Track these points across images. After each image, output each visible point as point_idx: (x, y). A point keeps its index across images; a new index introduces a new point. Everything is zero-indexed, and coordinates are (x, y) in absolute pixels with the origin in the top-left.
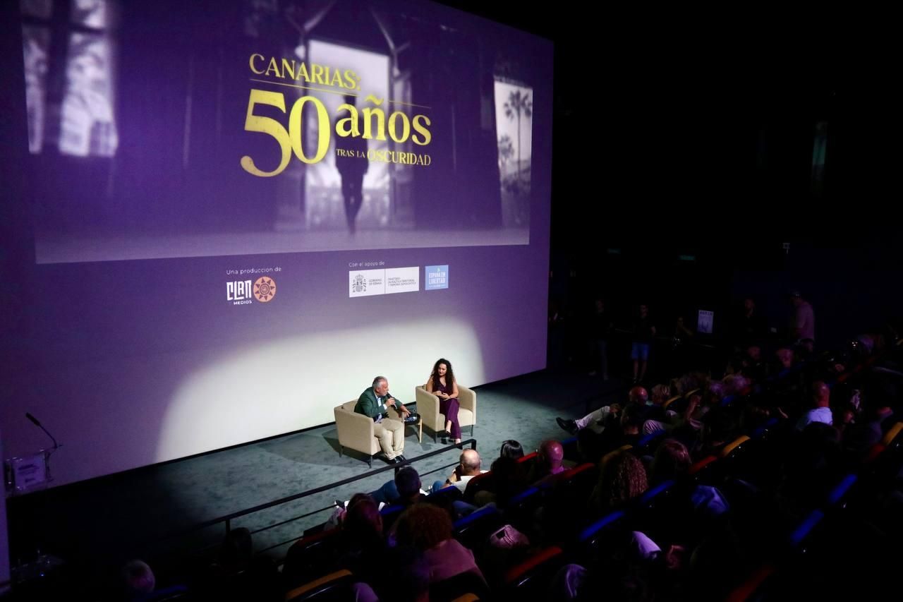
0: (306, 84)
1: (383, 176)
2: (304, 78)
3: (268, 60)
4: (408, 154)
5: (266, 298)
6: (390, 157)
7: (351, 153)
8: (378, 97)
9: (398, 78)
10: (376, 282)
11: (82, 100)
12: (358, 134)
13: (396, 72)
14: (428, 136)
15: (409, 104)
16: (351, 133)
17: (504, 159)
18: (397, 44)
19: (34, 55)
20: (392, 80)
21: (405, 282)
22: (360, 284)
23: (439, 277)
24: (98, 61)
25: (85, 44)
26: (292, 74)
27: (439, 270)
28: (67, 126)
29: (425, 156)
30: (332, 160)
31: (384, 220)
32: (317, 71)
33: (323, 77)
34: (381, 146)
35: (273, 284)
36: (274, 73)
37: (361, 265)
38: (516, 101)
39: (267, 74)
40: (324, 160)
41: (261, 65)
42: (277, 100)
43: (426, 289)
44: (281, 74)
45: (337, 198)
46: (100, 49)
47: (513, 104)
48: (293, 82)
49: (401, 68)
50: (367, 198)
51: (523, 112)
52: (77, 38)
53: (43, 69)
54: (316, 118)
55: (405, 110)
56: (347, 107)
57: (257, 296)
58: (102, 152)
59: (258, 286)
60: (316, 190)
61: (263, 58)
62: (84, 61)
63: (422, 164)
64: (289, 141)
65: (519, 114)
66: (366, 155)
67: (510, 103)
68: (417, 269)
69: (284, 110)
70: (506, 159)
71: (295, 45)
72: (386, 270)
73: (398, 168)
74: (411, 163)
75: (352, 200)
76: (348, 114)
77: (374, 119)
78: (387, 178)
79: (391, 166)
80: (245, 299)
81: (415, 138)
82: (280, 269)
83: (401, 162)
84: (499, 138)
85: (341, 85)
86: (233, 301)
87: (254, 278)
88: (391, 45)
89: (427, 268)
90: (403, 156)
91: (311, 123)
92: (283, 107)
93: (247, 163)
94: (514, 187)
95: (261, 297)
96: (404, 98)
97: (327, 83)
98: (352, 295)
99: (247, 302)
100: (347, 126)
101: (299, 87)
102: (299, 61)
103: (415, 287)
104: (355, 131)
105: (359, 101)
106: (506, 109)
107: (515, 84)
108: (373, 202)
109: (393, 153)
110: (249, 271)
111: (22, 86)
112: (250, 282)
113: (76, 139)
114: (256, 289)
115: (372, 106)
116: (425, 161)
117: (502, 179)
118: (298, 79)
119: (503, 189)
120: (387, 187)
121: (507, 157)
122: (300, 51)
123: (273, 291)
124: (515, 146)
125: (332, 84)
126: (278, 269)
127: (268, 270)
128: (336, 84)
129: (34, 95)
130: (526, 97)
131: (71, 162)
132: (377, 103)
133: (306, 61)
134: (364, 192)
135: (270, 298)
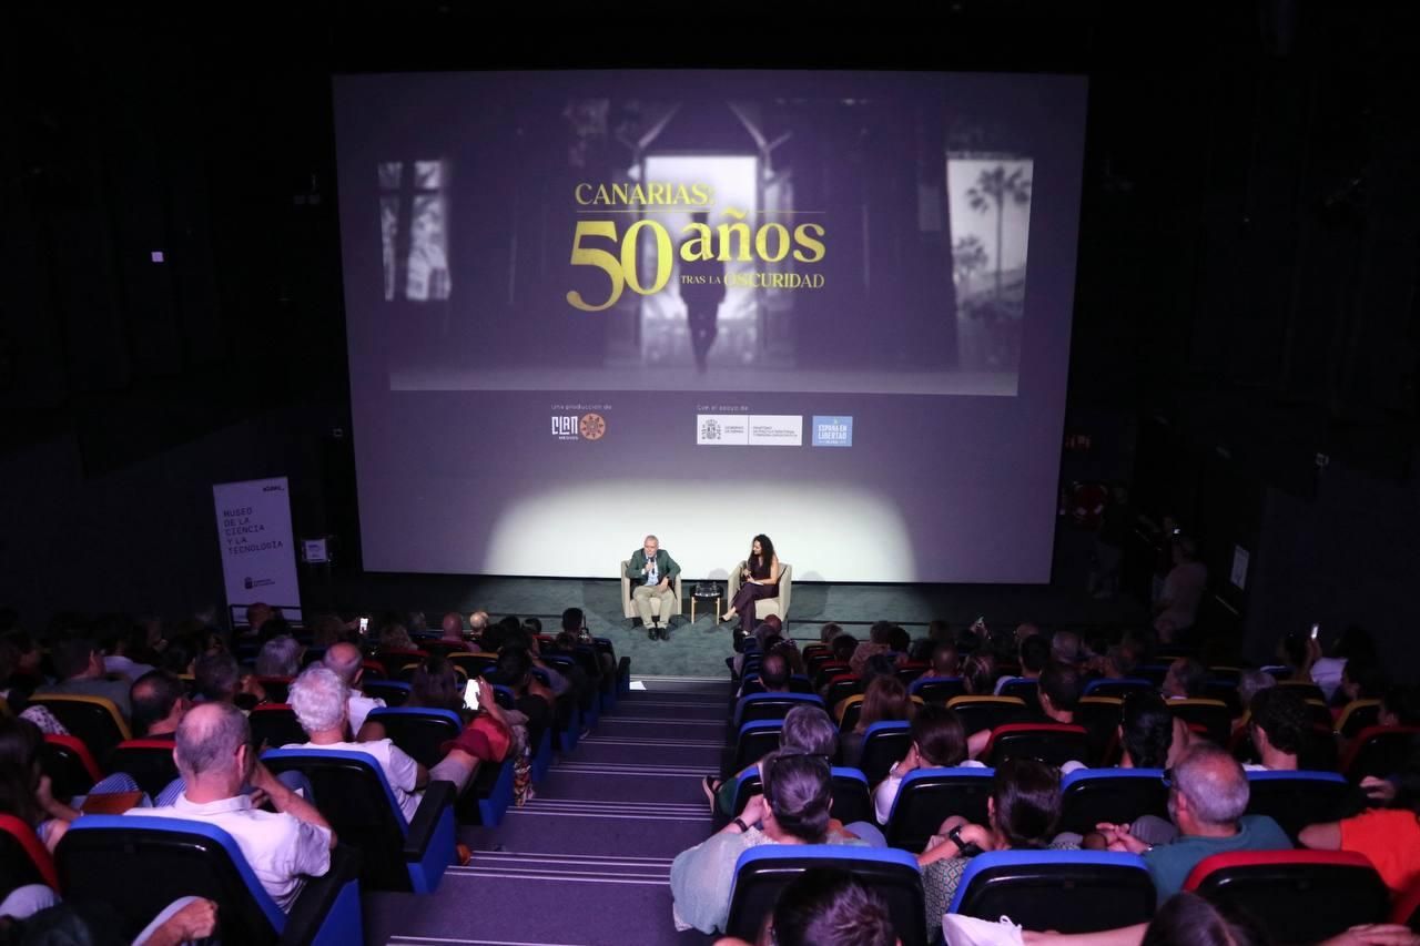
0: (641, 207)
1: (746, 305)
2: (640, 200)
3: (596, 189)
4: (787, 275)
5: (594, 435)
6: (759, 281)
7: (701, 280)
8: (739, 209)
9: (772, 181)
10: (735, 430)
11: (423, 252)
12: (711, 256)
13: (768, 174)
14: (820, 250)
15: (790, 212)
16: (701, 257)
17: (964, 270)
18: (769, 137)
19: (389, 221)
20: (762, 184)
21: (779, 433)
22: (712, 431)
23: (835, 431)
24: (435, 218)
25: (425, 204)
26: (624, 199)
27: (836, 422)
28: (412, 276)
29: (815, 276)
30: (675, 289)
31: (748, 357)
32: (656, 190)
33: (664, 196)
34: (745, 267)
35: (601, 422)
36: (604, 200)
37: (713, 408)
38: (993, 184)
39: (595, 202)
40: (665, 289)
41: (586, 195)
42: (608, 229)
43: (814, 444)
44: (611, 199)
45: (682, 331)
46: (436, 206)
47: (987, 189)
48: (625, 207)
49: (775, 168)
50: (723, 331)
51: (1008, 198)
52: (419, 200)
53: (394, 231)
54: (655, 243)
55: (782, 221)
56: (696, 226)
57: (584, 433)
58: (439, 295)
59: (585, 422)
60: (652, 323)
61: (590, 187)
62: (425, 219)
63: (810, 286)
64: (622, 271)
65: (1000, 203)
66: (722, 280)
67: (979, 187)
68: (799, 419)
69: (615, 239)
70: (969, 272)
71: (629, 165)
72: (751, 416)
73: (769, 293)
74: (791, 285)
75: (703, 333)
76: (698, 234)
77: (735, 237)
78: (753, 306)
79: (760, 292)
80: (571, 435)
81: (798, 255)
82: (610, 408)
83: (775, 285)
84: (955, 241)
85: (687, 201)
86: (558, 435)
87: (581, 415)
88: (761, 141)
89: (816, 419)
90: (778, 278)
91: (648, 250)
92: (614, 237)
93: (573, 298)
94: (985, 311)
95: (588, 434)
96: (781, 205)
97: (669, 201)
98: (701, 441)
99: (573, 438)
100: (696, 249)
101: (634, 211)
102: (632, 183)
103: (798, 441)
104: (707, 253)
105: (712, 218)
106: (971, 198)
107: (992, 158)
108: (732, 336)
109: (763, 275)
110: (575, 407)
111: (380, 245)
112: (576, 418)
113: (419, 286)
114: (583, 425)
115: (732, 221)
116: (814, 282)
117: (960, 300)
118: (631, 202)
119: (961, 315)
120: (754, 317)
121: (970, 267)
122: (634, 172)
123: (603, 430)
124: (990, 250)
125: (675, 202)
126: (607, 407)
127: (595, 407)
128: (681, 202)
129: (388, 252)
130: (1017, 175)
131: (416, 304)
132: (739, 216)
133: (642, 182)
134: (718, 324)
135: (598, 436)
